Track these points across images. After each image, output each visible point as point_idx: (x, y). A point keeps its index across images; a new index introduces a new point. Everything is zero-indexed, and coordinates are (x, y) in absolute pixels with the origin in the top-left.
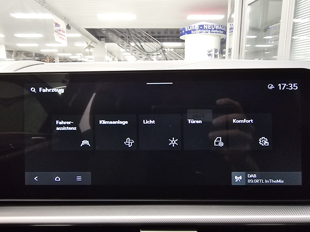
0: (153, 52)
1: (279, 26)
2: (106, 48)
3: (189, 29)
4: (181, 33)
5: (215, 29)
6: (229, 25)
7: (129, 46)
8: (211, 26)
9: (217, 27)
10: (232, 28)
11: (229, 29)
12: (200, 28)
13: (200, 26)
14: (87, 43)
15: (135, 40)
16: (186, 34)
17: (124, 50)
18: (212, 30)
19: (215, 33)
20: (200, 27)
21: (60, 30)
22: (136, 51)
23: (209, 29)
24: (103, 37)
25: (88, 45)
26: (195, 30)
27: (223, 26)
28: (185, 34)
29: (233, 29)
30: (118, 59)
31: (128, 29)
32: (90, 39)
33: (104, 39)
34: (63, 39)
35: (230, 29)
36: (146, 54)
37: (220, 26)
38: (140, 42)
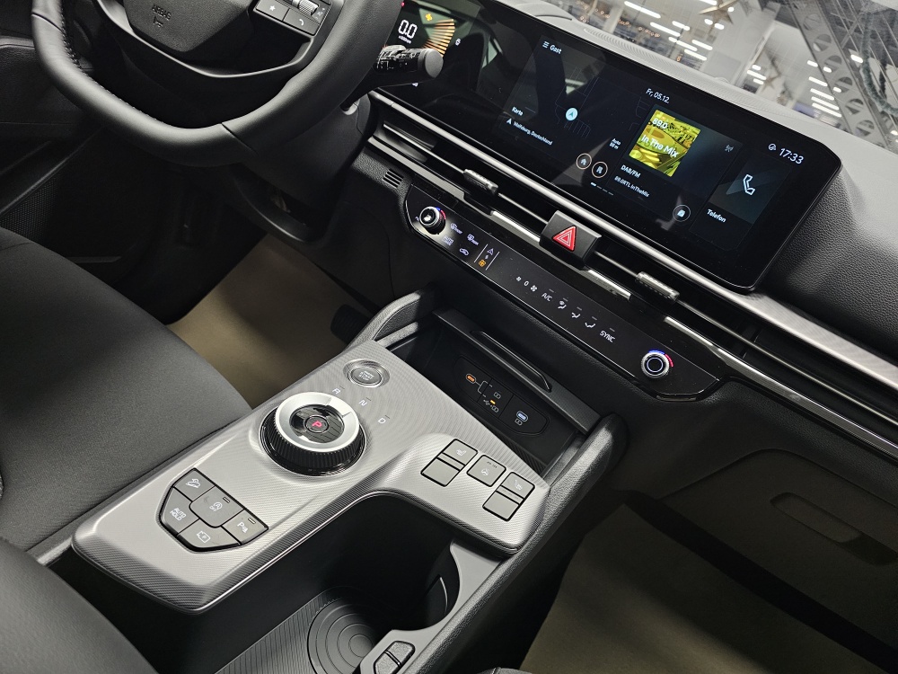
2: (767, 35)
7: (840, 60)
17: (815, 65)
22: (851, 83)
25: (721, 6)
30: (785, 85)
33: (777, 6)
36: (879, 110)
38: (884, 64)
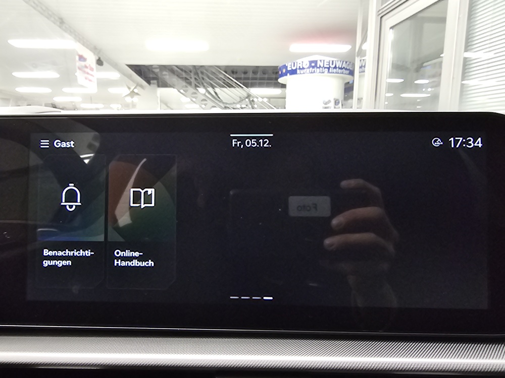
0: (234, 103)
1: (441, 63)
2: (158, 95)
3: (294, 66)
4: (280, 73)
5: (335, 67)
6: (359, 61)
7: (195, 93)
8: (329, 62)
9: (339, 64)
10: (363, 65)
11: (359, 68)
12: (310, 66)
13: (311, 62)
14: (129, 88)
15: (205, 84)
16: (288, 74)
17: (188, 100)
18: (331, 69)
19: (336, 73)
20: (310, 64)
21: (86, 67)
22: (206, 101)
23: (325, 68)
24: (154, 79)
25: (131, 90)
26: (303, 68)
27: (348, 63)
28: (286, 75)
29: (365, 67)
31: (194, 66)
32: (133, 81)
33: (155, 81)
34: (90, 80)
35: (361, 67)
36: (223, 107)
37: (344, 63)
38: (213, 87)
